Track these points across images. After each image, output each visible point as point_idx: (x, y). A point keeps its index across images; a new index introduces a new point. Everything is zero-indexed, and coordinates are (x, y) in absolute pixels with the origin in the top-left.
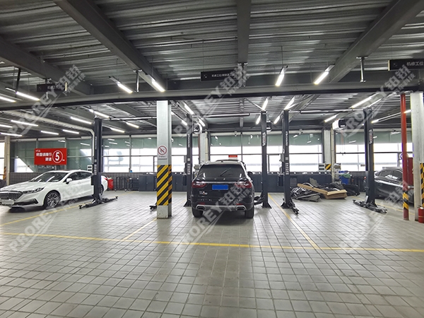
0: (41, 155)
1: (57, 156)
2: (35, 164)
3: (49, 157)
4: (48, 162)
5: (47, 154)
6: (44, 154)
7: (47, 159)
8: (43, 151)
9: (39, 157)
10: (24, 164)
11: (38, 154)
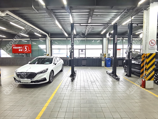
0: (16, 48)
1: (25, 48)
2: (13, 53)
3: (21, 49)
4: (21, 51)
5: (20, 48)
6: (18, 48)
7: (20, 50)
8: (17, 46)
9: (15, 49)
10: (5, 53)
11: (14, 48)
